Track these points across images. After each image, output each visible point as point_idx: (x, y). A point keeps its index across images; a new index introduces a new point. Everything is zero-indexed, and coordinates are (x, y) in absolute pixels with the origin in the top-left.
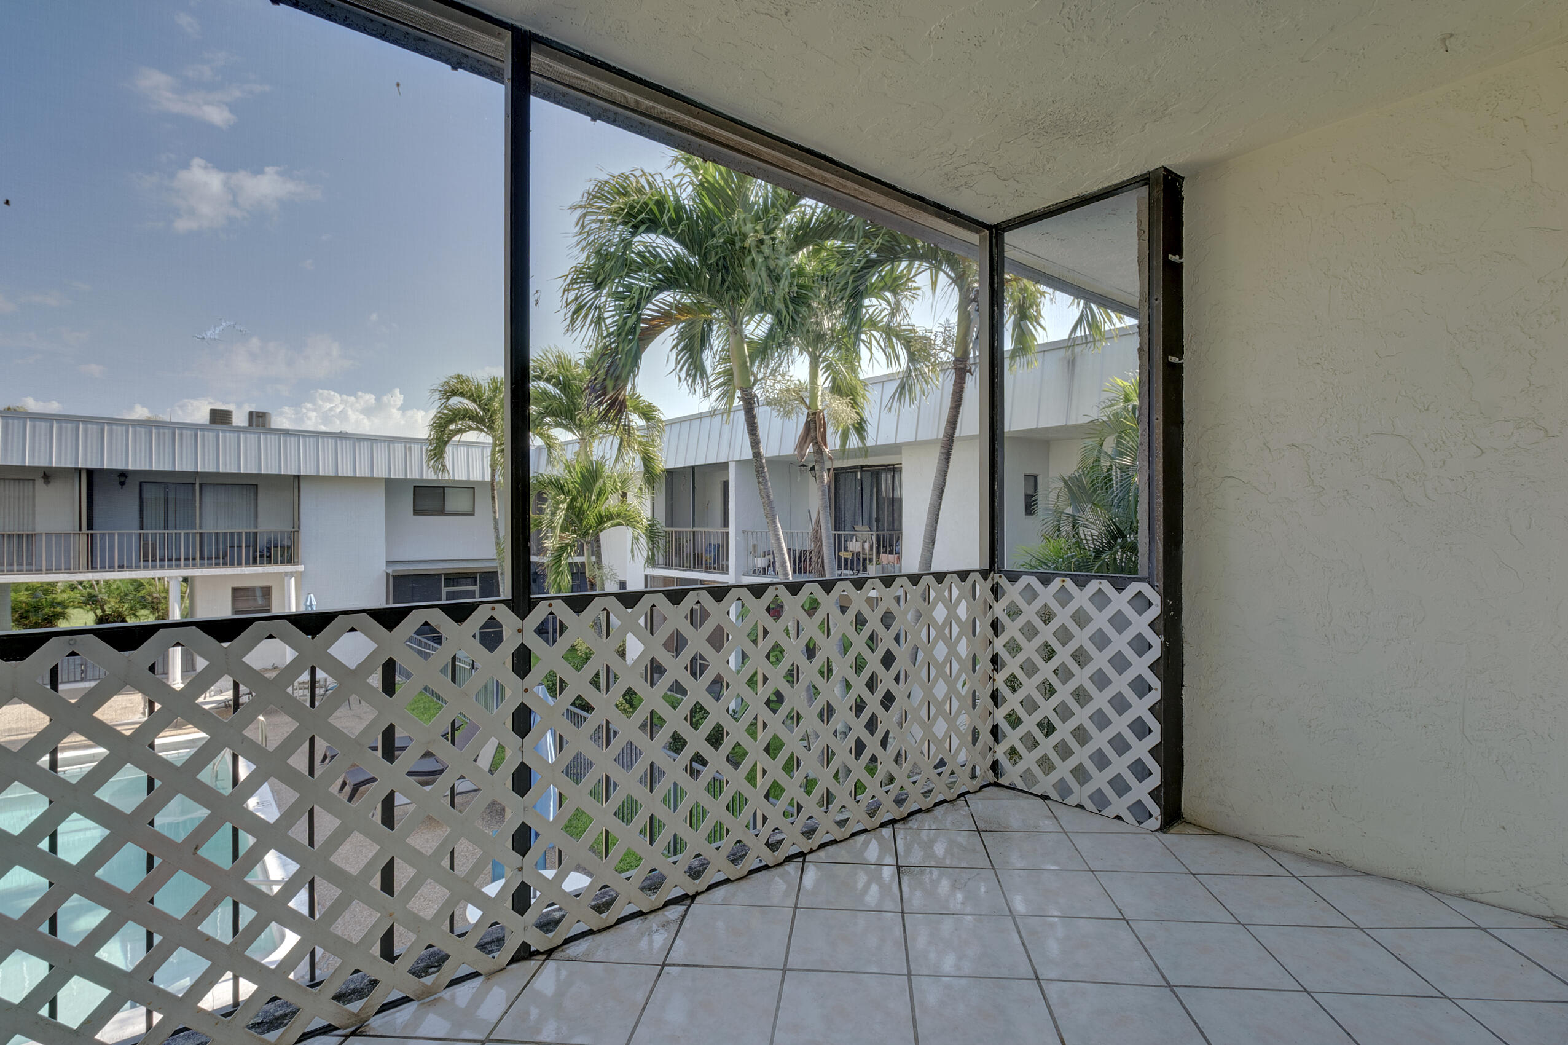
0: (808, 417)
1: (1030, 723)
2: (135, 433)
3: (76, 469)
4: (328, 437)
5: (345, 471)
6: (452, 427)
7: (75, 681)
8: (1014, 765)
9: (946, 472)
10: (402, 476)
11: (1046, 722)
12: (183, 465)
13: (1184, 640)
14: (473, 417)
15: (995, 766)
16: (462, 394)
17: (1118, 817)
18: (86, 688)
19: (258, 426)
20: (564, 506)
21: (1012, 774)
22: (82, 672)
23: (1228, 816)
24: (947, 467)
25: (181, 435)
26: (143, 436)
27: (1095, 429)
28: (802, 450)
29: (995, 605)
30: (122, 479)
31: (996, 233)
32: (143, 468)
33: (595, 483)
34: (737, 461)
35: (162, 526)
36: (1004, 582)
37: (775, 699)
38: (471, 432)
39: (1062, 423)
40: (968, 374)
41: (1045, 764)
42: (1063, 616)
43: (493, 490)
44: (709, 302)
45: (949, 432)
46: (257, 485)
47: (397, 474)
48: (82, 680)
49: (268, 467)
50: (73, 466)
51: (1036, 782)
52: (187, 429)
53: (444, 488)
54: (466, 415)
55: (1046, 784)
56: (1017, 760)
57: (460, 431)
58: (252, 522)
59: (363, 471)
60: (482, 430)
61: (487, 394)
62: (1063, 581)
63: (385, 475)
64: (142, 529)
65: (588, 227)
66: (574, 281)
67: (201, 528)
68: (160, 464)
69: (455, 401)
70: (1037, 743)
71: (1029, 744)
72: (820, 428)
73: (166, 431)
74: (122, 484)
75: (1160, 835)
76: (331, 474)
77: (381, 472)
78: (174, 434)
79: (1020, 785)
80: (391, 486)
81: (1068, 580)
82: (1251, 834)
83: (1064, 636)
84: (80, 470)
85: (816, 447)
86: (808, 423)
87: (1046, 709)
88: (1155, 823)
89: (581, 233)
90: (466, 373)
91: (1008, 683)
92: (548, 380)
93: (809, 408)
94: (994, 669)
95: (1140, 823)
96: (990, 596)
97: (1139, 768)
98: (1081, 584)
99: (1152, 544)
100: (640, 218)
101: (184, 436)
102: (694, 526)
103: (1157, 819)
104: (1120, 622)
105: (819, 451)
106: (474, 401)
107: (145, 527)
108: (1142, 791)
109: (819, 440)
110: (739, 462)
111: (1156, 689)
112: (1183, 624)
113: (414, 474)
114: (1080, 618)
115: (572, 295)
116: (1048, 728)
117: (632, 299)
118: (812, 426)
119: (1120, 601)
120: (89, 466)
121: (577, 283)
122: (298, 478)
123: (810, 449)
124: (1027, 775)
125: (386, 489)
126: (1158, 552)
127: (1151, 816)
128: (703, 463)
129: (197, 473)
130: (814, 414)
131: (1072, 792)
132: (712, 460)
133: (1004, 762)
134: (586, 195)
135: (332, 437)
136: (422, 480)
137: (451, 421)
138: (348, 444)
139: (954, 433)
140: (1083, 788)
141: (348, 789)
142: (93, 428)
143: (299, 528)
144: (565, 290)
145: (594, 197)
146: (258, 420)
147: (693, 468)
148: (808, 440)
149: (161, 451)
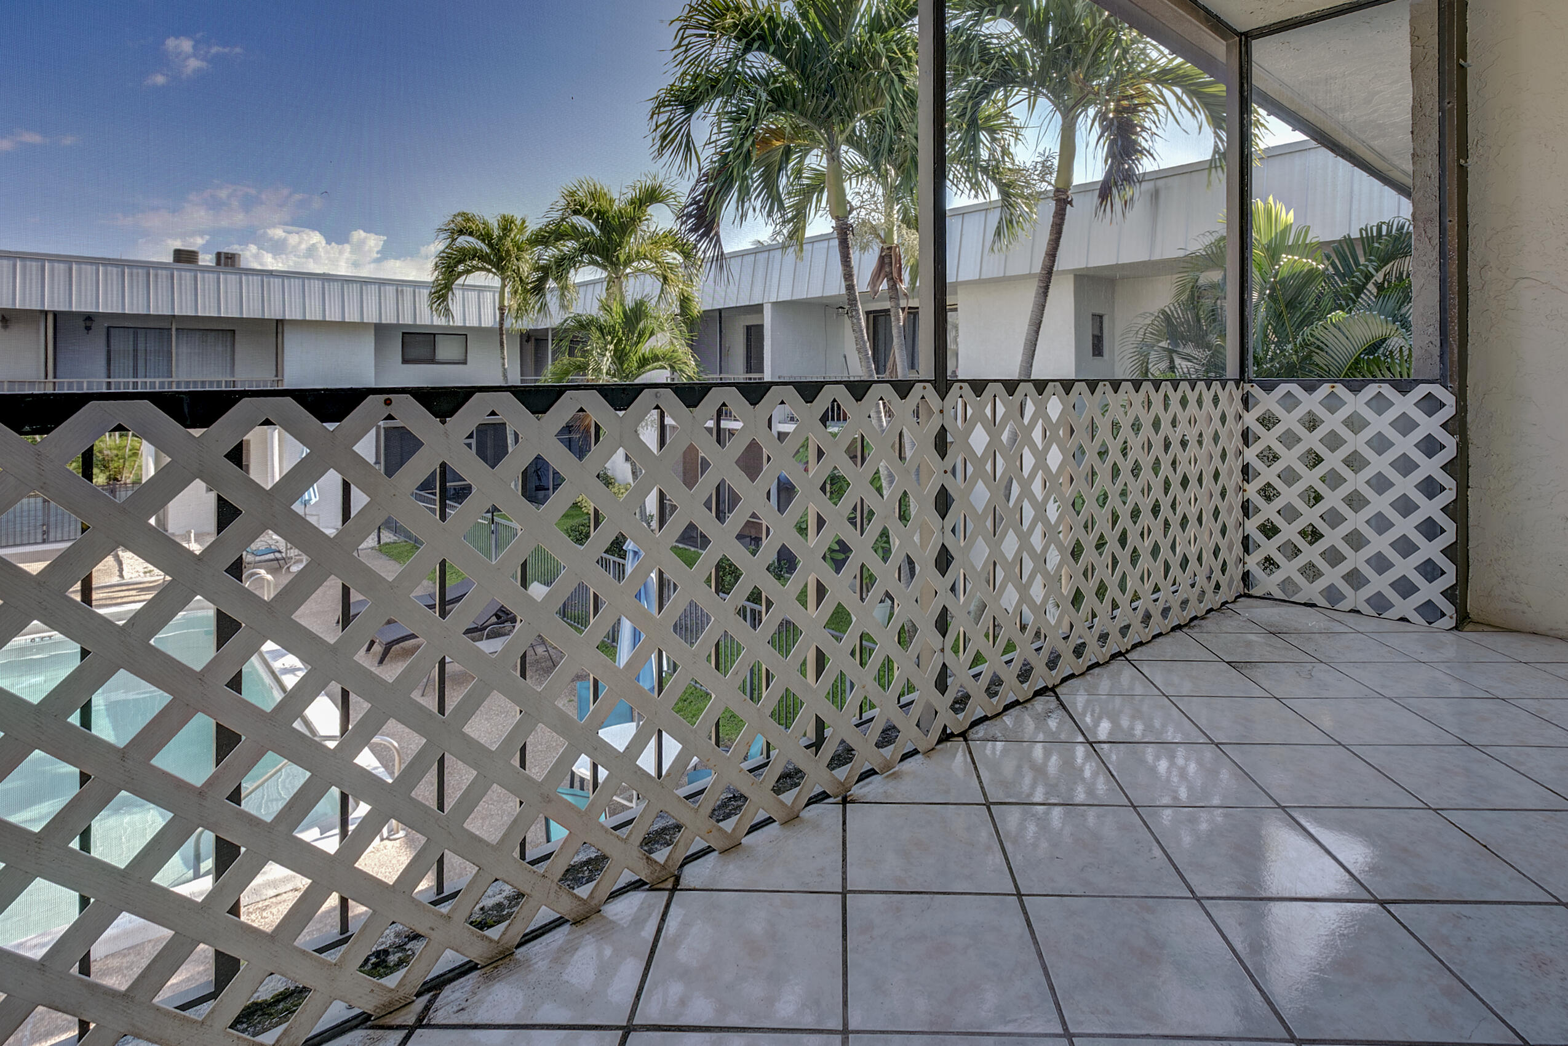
0: (882, 252)
1: (1289, 532)
2: (106, 274)
3: (41, 311)
4: (314, 279)
5: (334, 315)
6: (461, 268)
7: (36, 543)
8: (1269, 575)
9: (1044, 306)
10: (394, 321)
11: (1310, 528)
12: (159, 307)
13: (1470, 441)
14: (483, 258)
15: (1246, 576)
16: (471, 234)
17: (1403, 619)
18: (59, 550)
19: (226, 265)
20: (612, 347)
21: (1268, 583)
22: (44, 533)
23: (1524, 613)
24: (1045, 302)
25: (156, 275)
26: (115, 277)
27: (1192, 263)
28: (874, 286)
29: (1246, 415)
30: (88, 323)
31: (1245, 40)
32: (115, 311)
33: (638, 323)
34: (773, 303)
35: (131, 374)
36: (1256, 391)
37: (837, 548)
38: (477, 273)
39: (1147, 259)
40: (1069, 206)
41: (1311, 572)
42: (1333, 422)
43: (501, 334)
44: (811, 124)
45: (1048, 264)
46: (234, 331)
47: (389, 318)
48: (44, 542)
49: (251, 310)
50: (39, 308)
51: (1297, 589)
52: (162, 268)
53: (434, 334)
54: (475, 254)
55: (1312, 591)
56: (1274, 570)
57: (468, 272)
58: (228, 371)
59: (352, 316)
60: (489, 271)
61: (496, 233)
62: (1333, 387)
63: (376, 320)
64: (109, 377)
65: (688, 39)
66: (662, 104)
67: (177, 376)
68: (134, 305)
69: (463, 241)
70: (1299, 550)
71: (1289, 553)
72: (896, 264)
73: (140, 271)
74: (88, 328)
75: (1456, 632)
76: (318, 319)
77: (371, 317)
78: (148, 274)
79: (1278, 594)
80: (381, 330)
81: (1339, 386)
82: (1551, 629)
83: (1334, 441)
84: (46, 313)
85: (891, 283)
86: (882, 259)
87: (1311, 516)
88: (1448, 622)
89: (679, 46)
90: (472, 210)
91: (1262, 493)
92: (589, 215)
93: (884, 242)
94: (1244, 479)
95: (1430, 623)
96: (1240, 407)
97: (1429, 569)
98: (1355, 389)
99: (1444, 345)
100: (754, 33)
101: (159, 277)
102: (721, 373)
103: (1451, 617)
104: (1405, 425)
105: (893, 287)
106: (483, 241)
107: (112, 375)
108: (1431, 591)
109: (895, 275)
110: (776, 304)
111: (1450, 489)
112: (1469, 426)
113: (407, 320)
114: (1355, 423)
115: (663, 118)
116: (1313, 535)
117: (748, 120)
118: (887, 260)
119: (1406, 404)
120: (56, 309)
121: (665, 106)
122: (280, 323)
123: (884, 286)
124: (1287, 584)
125: (376, 335)
126: (1452, 353)
127: (1443, 615)
128: (734, 305)
129: (174, 316)
130: (890, 248)
131: (1344, 597)
132: (744, 302)
133: (1257, 571)
134: (688, 8)
135: (318, 279)
136: (415, 326)
137: (460, 262)
138: (336, 286)
139: (1053, 266)
140: (1358, 592)
141: (377, 649)
142: (61, 267)
143: (283, 376)
144: (653, 114)
145: (696, 10)
146: (227, 260)
147: (720, 311)
148: (882, 275)
149: (135, 294)
